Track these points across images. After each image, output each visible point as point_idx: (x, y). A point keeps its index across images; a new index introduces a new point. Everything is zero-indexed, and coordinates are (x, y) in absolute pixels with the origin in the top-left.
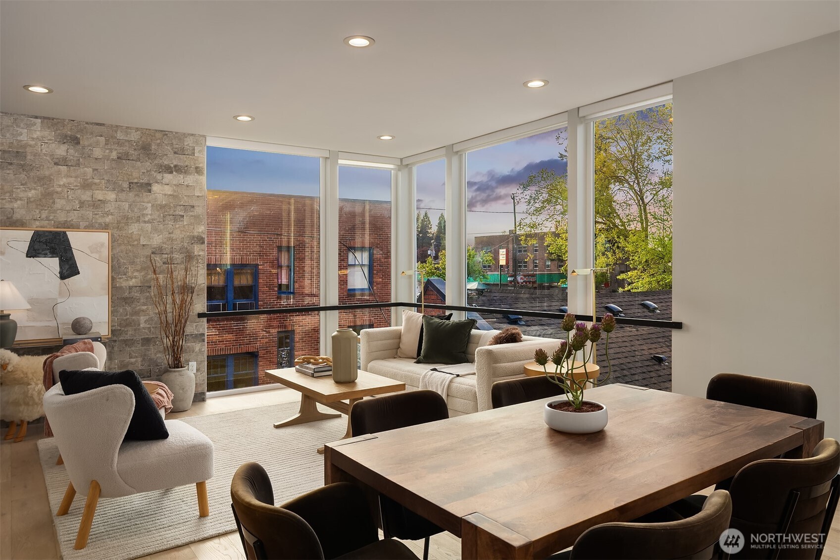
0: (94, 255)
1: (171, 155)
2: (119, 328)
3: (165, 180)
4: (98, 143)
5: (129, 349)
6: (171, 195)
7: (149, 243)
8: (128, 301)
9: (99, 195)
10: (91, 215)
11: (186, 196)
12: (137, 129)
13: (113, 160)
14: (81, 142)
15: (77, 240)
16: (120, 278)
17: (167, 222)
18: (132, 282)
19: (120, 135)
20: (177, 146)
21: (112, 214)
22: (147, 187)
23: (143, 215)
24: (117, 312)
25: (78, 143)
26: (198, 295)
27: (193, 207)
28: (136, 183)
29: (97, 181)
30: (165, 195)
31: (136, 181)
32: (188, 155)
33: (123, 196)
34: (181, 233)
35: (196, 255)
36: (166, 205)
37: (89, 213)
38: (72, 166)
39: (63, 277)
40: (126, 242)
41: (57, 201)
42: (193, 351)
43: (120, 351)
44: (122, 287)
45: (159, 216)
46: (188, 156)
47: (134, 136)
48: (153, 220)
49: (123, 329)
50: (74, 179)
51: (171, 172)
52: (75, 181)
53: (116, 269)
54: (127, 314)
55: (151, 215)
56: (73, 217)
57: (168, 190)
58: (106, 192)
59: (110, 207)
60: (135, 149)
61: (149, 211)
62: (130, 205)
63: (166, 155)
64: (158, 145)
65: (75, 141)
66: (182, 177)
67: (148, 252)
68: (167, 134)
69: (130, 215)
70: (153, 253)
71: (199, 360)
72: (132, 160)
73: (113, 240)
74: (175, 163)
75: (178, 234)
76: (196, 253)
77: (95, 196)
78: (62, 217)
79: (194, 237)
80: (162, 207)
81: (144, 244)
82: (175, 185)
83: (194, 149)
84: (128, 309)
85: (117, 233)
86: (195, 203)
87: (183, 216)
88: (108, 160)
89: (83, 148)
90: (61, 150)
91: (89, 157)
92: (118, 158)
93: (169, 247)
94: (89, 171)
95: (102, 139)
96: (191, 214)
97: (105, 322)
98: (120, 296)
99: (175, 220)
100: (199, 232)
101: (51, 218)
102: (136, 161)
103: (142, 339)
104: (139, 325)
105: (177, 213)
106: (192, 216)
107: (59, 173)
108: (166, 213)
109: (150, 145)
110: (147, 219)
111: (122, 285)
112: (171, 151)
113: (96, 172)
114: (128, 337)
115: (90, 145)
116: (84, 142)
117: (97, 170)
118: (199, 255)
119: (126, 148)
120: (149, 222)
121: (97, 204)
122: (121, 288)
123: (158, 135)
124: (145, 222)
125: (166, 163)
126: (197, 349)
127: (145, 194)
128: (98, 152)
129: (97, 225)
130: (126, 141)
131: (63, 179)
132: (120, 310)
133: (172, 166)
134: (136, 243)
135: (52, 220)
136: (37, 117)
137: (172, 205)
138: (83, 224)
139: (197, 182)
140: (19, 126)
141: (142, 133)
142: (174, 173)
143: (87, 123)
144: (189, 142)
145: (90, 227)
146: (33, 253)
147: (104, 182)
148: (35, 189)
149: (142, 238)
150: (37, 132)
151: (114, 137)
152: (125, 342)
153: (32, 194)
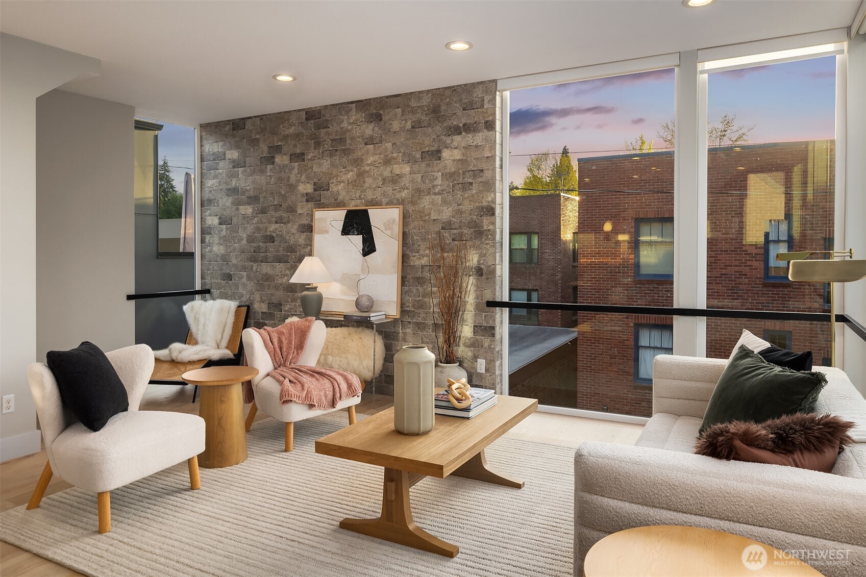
0: (387, 232)
1: (460, 113)
2: (413, 310)
3: (455, 144)
4: (395, 116)
5: (421, 333)
6: (459, 160)
7: (439, 218)
8: (420, 281)
9: (397, 169)
10: (391, 190)
11: (475, 159)
12: (428, 91)
13: (408, 130)
14: (383, 119)
15: (377, 217)
16: (414, 256)
17: (456, 192)
18: (424, 261)
19: (414, 103)
20: (466, 101)
21: (407, 189)
22: (437, 154)
23: (434, 186)
24: (411, 292)
25: (381, 120)
26: (487, 279)
27: (482, 171)
28: (428, 152)
29: (395, 155)
30: (454, 161)
31: (427, 149)
32: (477, 108)
33: (416, 167)
34: (470, 204)
35: (485, 230)
36: (455, 172)
37: (389, 189)
38: (376, 144)
39: (365, 253)
40: (419, 217)
41: (367, 179)
42: (482, 347)
43: (414, 333)
44: (415, 265)
45: (449, 186)
46: (476, 110)
47: (426, 101)
48: (442, 191)
49: (416, 310)
50: (378, 156)
51: (460, 133)
52: (379, 158)
53: (406, 245)
54: (419, 295)
55: (441, 186)
56: (378, 195)
57: (457, 155)
58: (402, 165)
59: (405, 181)
60: (427, 115)
61: (439, 182)
62: (422, 177)
63: (455, 114)
64: (448, 104)
65: (377, 118)
66: (470, 136)
67: (437, 227)
68: (456, 90)
69: (423, 187)
70: (443, 228)
71: (488, 358)
72: (424, 127)
73: (405, 217)
74: (464, 122)
75: (467, 206)
76: (485, 228)
77: (394, 171)
78: (370, 195)
79: (483, 208)
80: (452, 175)
81: (435, 218)
82: (464, 148)
83: (483, 100)
84: (421, 289)
85: (410, 208)
86: (484, 166)
87: (471, 184)
88: (403, 132)
89: (385, 124)
90: (369, 130)
91: (389, 131)
92: (413, 127)
93: (458, 221)
94: (389, 145)
95: (399, 111)
96: (480, 179)
97: (395, 302)
98: (413, 276)
99: (464, 189)
100: (488, 202)
101: (363, 197)
102: (427, 127)
103: (432, 324)
104: (430, 309)
105: (466, 180)
106: (481, 182)
107: (368, 152)
108: (455, 182)
109: (439, 106)
110: (437, 191)
111: (416, 264)
112: (460, 108)
113: (394, 146)
115: (389, 120)
116: (385, 118)
117: (395, 144)
118: (489, 230)
119: (419, 116)
120: (439, 194)
121: (395, 179)
122: (414, 266)
123: (448, 93)
124: (435, 194)
125: (455, 123)
126: (486, 345)
127: (435, 162)
128: (396, 126)
129: (395, 201)
130: (419, 107)
131: (371, 158)
132: (415, 291)
133: (461, 125)
134: (427, 218)
135: (363, 199)
136: (352, 103)
137: (461, 172)
138: (385, 200)
139: (486, 139)
140: (341, 115)
141: (433, 94)
142: (463, 133)
143: (387, 97)
144: (478, 92)
145: (390, 204)
146: (346, 231)
147: (400, 155)
148: (352, 171)
149: (432, 212)
150: (354, 116)
151: (408, 106)
152: (418, 324)
153: (350, 175)
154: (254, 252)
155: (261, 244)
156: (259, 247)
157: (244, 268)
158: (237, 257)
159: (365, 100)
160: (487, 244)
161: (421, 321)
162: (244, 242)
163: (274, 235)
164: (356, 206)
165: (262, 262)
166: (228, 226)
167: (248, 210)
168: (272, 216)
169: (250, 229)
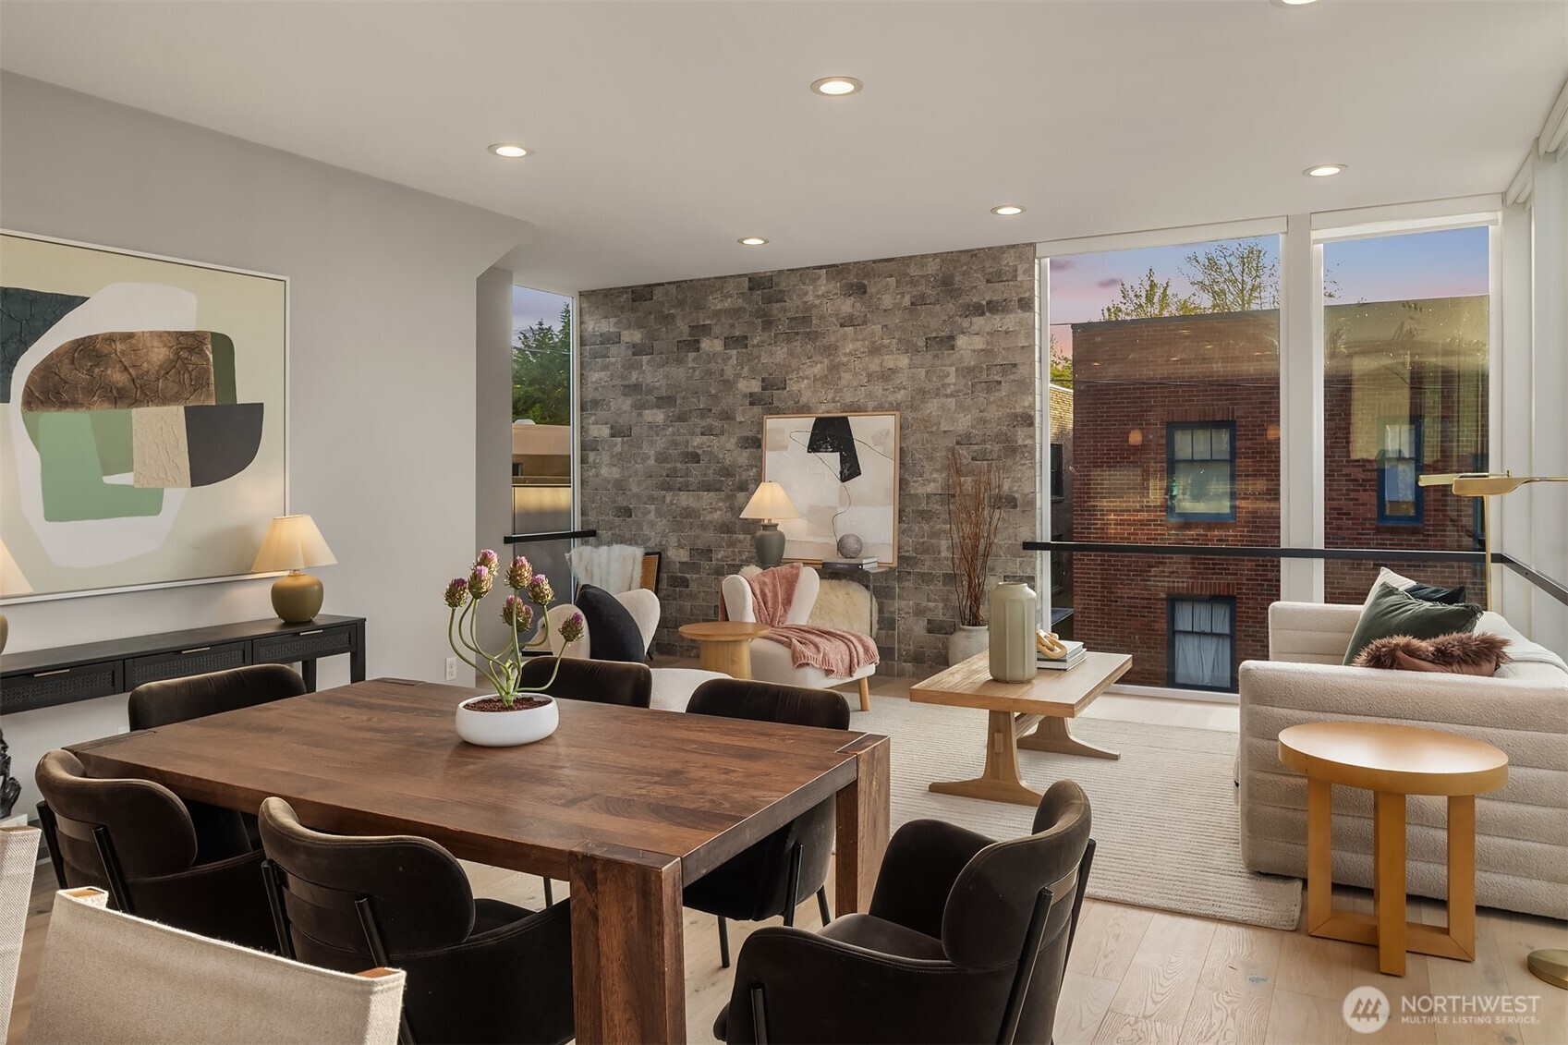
0: (877, 448)
1: (982, 286)
2: (914, 555)
3: (975, 328)
4: (887, 287)
5: (926, 588)
6: (982, 350)
7: (951, 429)
8: (925, 515)
9: (890, 361)
10: (880, 390)
11: (1004, 349)
12: (936, 256)
13: (906, 308)
14: (868, 291)
15: (861, 427)
16: (915, 482)
17: (977, 393)
18: (930, 488)
19: (914, 271)
20: (991, 270)
21: (905, 388)
22: (948, 342)
23: (944, 386)
24: (912, 531)
25: (865, 292)
26: (1023, 512)
27: (1015, 365)
28: (935, 338)
29: (886, 342)
30: (974, 351)
31: (934, 335)
32: (1007, 281)
33: (918, 359)
34: (997, 411)
35: (1020, 445)
36: (975, 367)
37: (878, 389)
38: (858, 325)
39: (844, 478)
40: (922, 428)
41: (843, 375)
43: (916, 588)
44: (917, 494)
45: (966, 385)
46: (1006, 283)
47: (932, 267)
48: (957, 391)
49: (919, 556)
50: (860, 343)
51: (982, 314)
52: (862, 345)
53: (905, 463)
54: (924, 535)
55: (955, 385)
56: (860, 397)
57: (979, 343)
58: (898, 356)
59: (902, 378)
60: (933, 287)
61: (953, 379)
62: (927, 373)
63: (975, 287)
64: (964, 274)
65: (861, 290)
66: (997, 317)
67: (951, 442)
68: (976, 254)
69: (928, 386)
70: (958, 443)
72: (930, 304)
73: (903, 427)
74: (988, 299)
75: (993, 413)
76: (1020, 442)
77: (884, 364)
78: (848, 397)
79: (1016, 416)
80: (970, 370)
81: (945, 429)
82: (988, 334)
83: (1016, 270)
84: (926, 527)
85: (910, 415)
86: (1018, 359)
87: (1000, 383)
88: (899, 310)
89: (871, 298)
90: (847, 306)
91: (878, 309)
92: (912, 304)
93: (981, 433)
94: (878, 328)
95: (892, 281)
96: (1012, 377)
97: (889, 544)
98: (915, 509)
99: (989, 390)
100: (1024, 407)
101: (837, 399)
102: (934, 304)
103: (943, 574)
104: (939, 553)
105: (992, 377)
106: (1014, 381)
107: (845, 337)
108: (976, 380)
109: (952, 276)
110: (949, 391)
111: (918, 492)
112: (982, 279)
113: (885, 329)
114: (925, 569)
115: (878, 292)
116: (871, 290)
117: (886, 326)
118: (1026, 446)
119: (922, 288)
120: (951, 395)
121: (886, 375)
122: (916, 496)
123: (964, 258)
124: (947, 396)
125: (975, 300)
127: (946, 353)
128: (887, 301)
129: (887, 406)
130: (922, 276)
131: (850, 344)
132: (917, 529)
133: (984, 303)
134: (935, 428)
135: (838, 401)
136: (821, 267)
137: (985, 366)
138: (871, 404)
139: (1020, 323)
140: (804, 284)
141: (942, 260)
142: (987, 314)
143: (874, 262)
144: (1009, 259)
145: (880, 409)
146: (814, 447)
147: (895, 341)
148: (821, 363)
149: (942, 421)
150: (824, 285)
151: (906, 274)
152: (922, 575)
153: (818, 369)
154: (667, 476)
155: (679, 465)
156: (675, 469)
157: (652, 499)
158: (639, 483)
159: (841, 264)
160: (1023, 465)
161: (926, 571)
162: (652, 462)
163: (700, 452)
164: (827, 412)
165: (680, 490)
166: (626, 439)
167: (658, 416)
168: (696, 425)
169: (661, 443)
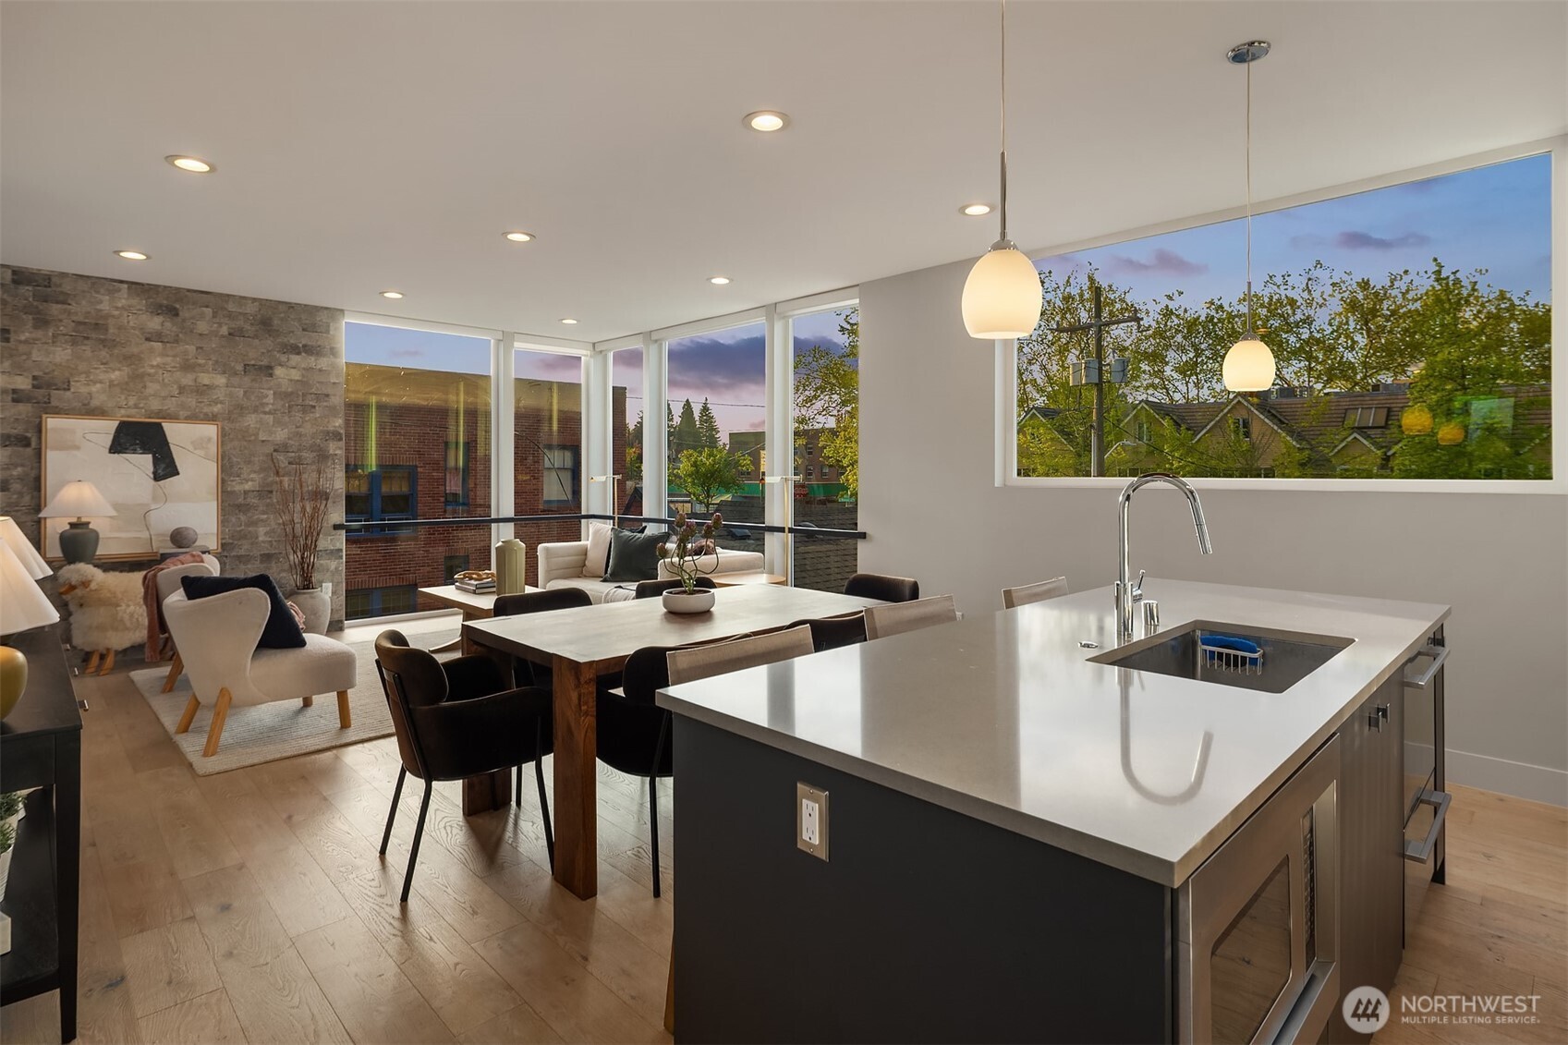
0: (198, 452)
1: (299, 332)
2: (231, 541)
3: (292, 363)
4: (202, 316)
5: (244, 567)
6: (298, 381)
7: (270, 439)
8: (243, 508)
9: (205, 379)
10: (194, 403)
11: (318, 382)
12: (254, 300)
13: (223, 336)
14: (181, 313)
15: (176, 433)
16: (233, 481)
17: (293, 413)
18: (248, 486)
19: (231, 307)
20: (307, 322)
21: (221, 403)
22: (268, 370)
23: (263, 405)
24: (229, 522)
25: (177, 315)
27: (327, 396)
28: (254, 365)
29: (202, 362)
30: (291, 380)
31: (253, 362)
32: (320, 332)
33: (235, 380)
34: (312, 428)
35: (331, 455)
36: (292, 393)
37: (191, 401)
38: (168, 342)
39: (157, 478)
40: (240, 437)
41: (149, 384)
42: (328, 570)
43: (232, 569)
44: (234, 491)
45: (283, 406)
46: (320, 334)
47: (251, 308)
48: (275, 410)
49: (236, 542)
50: (171, 358)
51: (299, 353)
52: (173, 360)
53: (227, 468)
54: (241, 524)
55: (272, 404)
56: (171, 405)
57: (296, 375)
58: (213, 375)
59: (219, 394)
60: (252, 324)
61: (270, 399)
62: (245, 392)
63: (293, 332)
64: (282, 319)
65: (173, 312)
66: (313, 359)
67: (269, 449)
68: (293, 307)
69: (246, 403)
70: (275, 451)
71: (335, 581)
72: (248, 337)
73: (224, 436)
74: (303, 343)
75: (308, 429)
76: (331, 452)
77: (199, 380)
78: (155, 405)
79: (328, 432)
80: (287, 395)
81: (264, 439)
82: (304, 369)
83: (328, 326)
84: (243, 518)
85: (228, 426)
86: (329, 391)
87: (314, 407)
88: (216, 336)
89: (184, 321)
90: (155, 323)
91: (192, 331)
92: (230, 334)
93: (297, 444)
94: (191, 349)
95: (208, 311)
96: (325, 404)
97: (212, 534)
98: (231, 503)
99: (304, 412)
100: (335, 427)
101: (141, 405)
102: (253, 338)
103: (261, 555)
104: (257, 538)
105: (307, 402)
106: (326, 407)
107: (152, 350)
108: (292, 403)
109: (270, 319)
110: (267, 409)
111: (235, 489)
112: (299, 327)
113: (199, 350)
114: (242, 552)
115: (193, 318)
116: (184, 314)
117: (201, 348)
118: (336, 455)
119: (240, 323)
120: (269, 413)
121: (201, 390)
123: (282, 307)
124: (265, 413)
125: (292, 341)
126: (333, 567)
127: (264, 379)
128: (202, 327)
129: (202, 416)
130: (240, 313)
131: (156, 358)
132: (234, 520)
133: (301, 345)
134: (253, 438)
135: (142, 408)
136: (122, 282)
137: (301, 394)
138: (183, 414)
139: (332, 366)
140: (98, 292)
141: (261, 304)
142: (303, 354)
143: (189, 290)
144: (322, 317)
145: (193, 418)
146: (117, 446)
147: (210, 362)
148: (119, 370)
149: (260, 433)
150: (123, 299)
151: (223, 309)
152: (239, 558)
153: (115, 375)
159: (148, 284)
160: (334, 469)
161: (243, 554)
164: (128, 417)
